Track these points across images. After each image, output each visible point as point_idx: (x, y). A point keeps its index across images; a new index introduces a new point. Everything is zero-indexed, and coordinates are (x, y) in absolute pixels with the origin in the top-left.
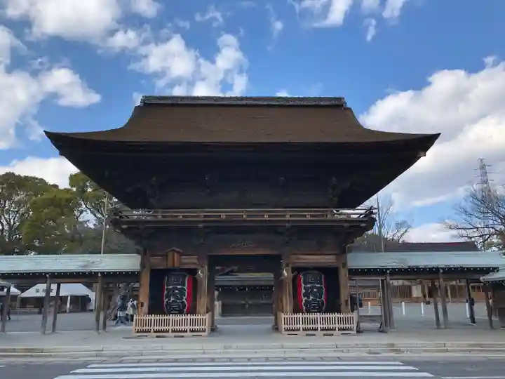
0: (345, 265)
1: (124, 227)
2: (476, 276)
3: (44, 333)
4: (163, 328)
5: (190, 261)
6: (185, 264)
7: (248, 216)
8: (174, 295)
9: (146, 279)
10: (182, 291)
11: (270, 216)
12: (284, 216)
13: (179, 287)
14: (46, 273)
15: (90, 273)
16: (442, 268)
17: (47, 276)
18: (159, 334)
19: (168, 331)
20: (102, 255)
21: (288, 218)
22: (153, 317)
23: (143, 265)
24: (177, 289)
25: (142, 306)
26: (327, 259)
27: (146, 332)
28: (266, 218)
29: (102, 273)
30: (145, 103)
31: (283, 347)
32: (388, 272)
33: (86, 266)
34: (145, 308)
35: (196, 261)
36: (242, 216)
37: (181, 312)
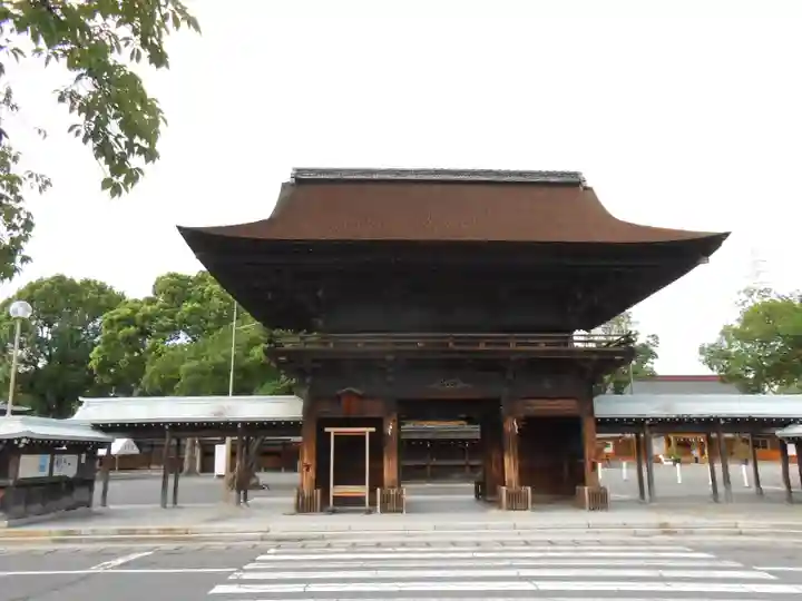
0: (590, 413)
1: (283, 359)
2: (769, 431)
3: (165, 507)
5: (373, 407)
6: (365, 411)
7: (456, 344)
9: (311, 432)
12: (508, 344)
14: (165, 423)
15: (227, 423)
17: (167, 427)
20: (231, 397)
21: (512, 346)
23: (306, 413)
26: (564, 406)
29: (244, 423)
30: (297, 179)
31: (515, 527)
33: (220, 414)
34: (312, 473)
35: (380, 406)
36: (447, 344)
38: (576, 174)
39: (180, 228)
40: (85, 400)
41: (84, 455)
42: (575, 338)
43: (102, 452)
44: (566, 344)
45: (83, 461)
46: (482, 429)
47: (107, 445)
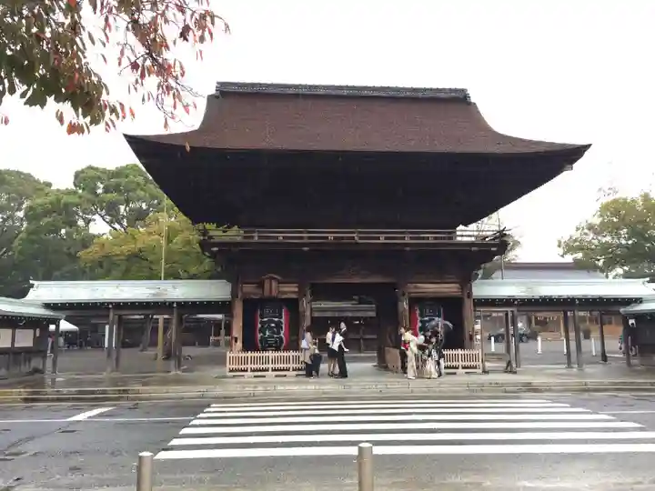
0: (470, 295)
1: (215, 249)
2: (615, 308)
4: (261, 366)
5: (290, 290)
6: (286, 293)
7: (360, 238)
8: (270, 328)
9: (238, 310)
10: (279, 325)
11: (386, 238)
12: (404, 238)
13: (276, 319)
16: (578, 299)
18: (256, 374)
19: (268, 370)
21: (407, 241)
22: (249, 354)
23: (234, 294)
24: (274, 322)
25: (236, 341)
26: (449, 289)
27: (242, 371)
28: (382, 240)
29: (179, 303)
30: (221, 92)
32: (516, 302)
33: (158, 295)
34: (239, 344)
35: (296, 290)
36: (354, 237)
37: (278, 349)
38: (463, 91)
39: (126, 136)
40: (36, 283)
41: (38, 331)
42: (458, 233)
43: (52, 327)
44: (451, 238)
45: (38, 335)
46: (377, 307)
47: (56, 321)
